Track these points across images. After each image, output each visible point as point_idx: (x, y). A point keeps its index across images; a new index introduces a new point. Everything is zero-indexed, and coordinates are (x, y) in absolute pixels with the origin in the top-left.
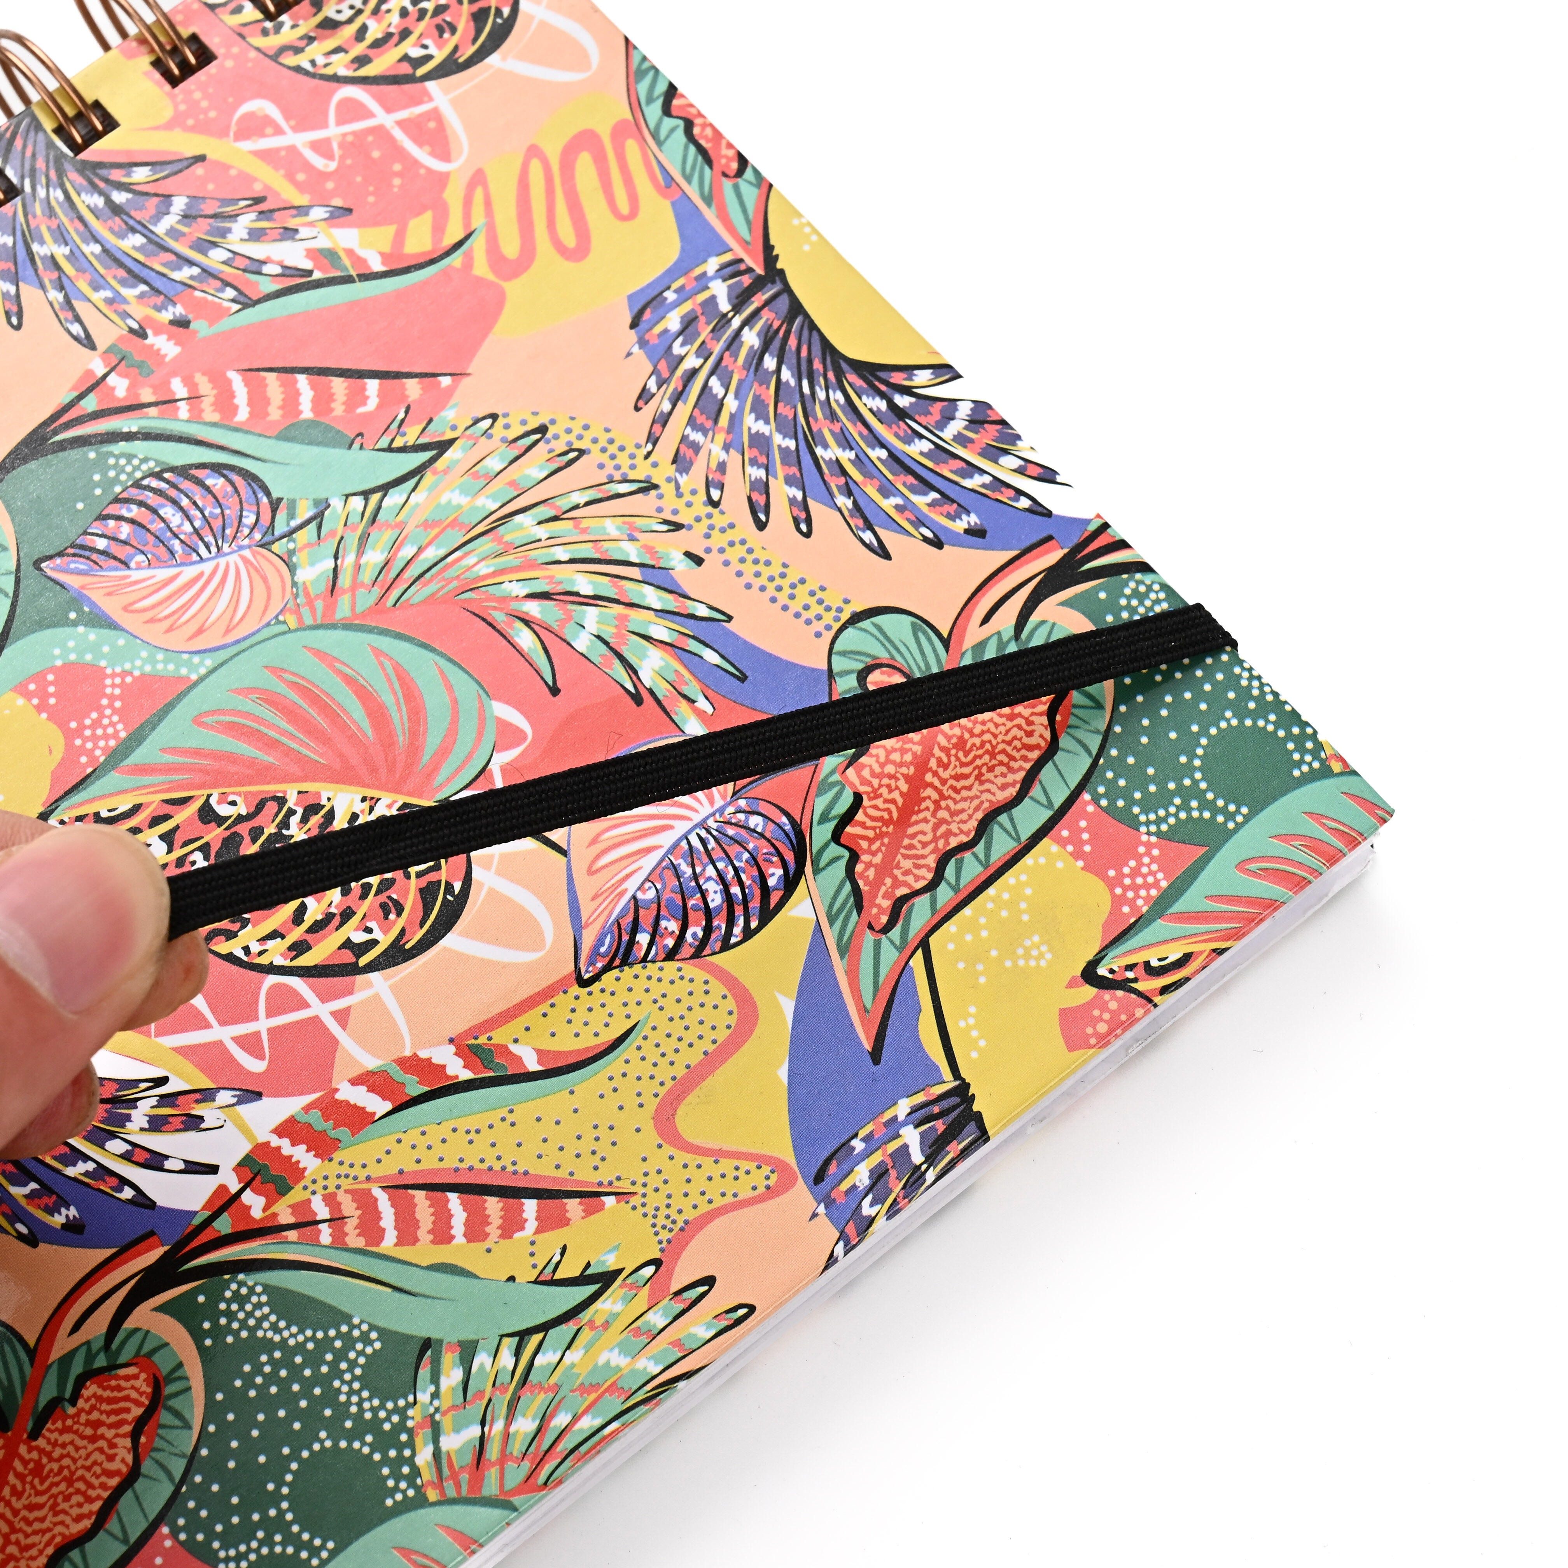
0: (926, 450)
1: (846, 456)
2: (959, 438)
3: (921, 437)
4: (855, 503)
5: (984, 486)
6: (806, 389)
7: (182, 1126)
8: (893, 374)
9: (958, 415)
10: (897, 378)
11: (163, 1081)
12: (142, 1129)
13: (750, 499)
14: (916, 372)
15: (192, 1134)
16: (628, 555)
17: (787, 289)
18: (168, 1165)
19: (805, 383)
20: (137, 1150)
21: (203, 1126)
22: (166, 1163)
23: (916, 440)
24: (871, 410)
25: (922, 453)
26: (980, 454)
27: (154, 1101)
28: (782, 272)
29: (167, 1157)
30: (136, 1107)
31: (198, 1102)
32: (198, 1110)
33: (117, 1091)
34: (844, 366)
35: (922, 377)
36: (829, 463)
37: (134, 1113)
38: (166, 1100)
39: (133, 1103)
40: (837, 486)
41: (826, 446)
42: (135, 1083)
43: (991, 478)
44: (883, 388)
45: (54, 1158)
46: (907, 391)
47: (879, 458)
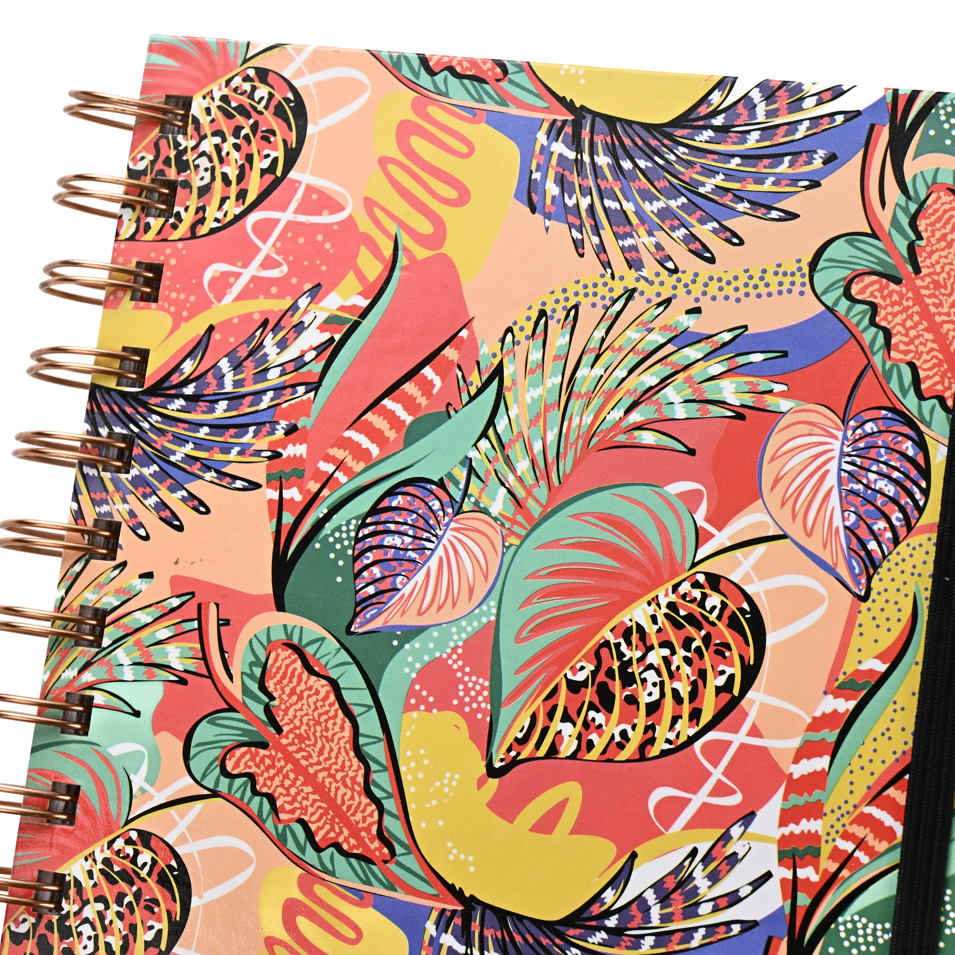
0: (758, 137)
1: (719, 180)
2: (769, 114)
3: (748, 132)
4: (749, 202)
5: (808, 129)
6: (661, 162)
7: (729, 867)
8: (699, 110)
9: (756, 101)
10: (703, 110)
11: (694, 852)
12: (709, 887)
13: (691, 251)
14: (710, 98)
15: (738, 866)
16: (657, 341)
17: (595, 115)
18: (742, 894)
19: (656, 158)
20: (718, 901)
21: (740, 857)
22: (740, 894)
23: (748, 136)
24: (706, 142)
25: (757, 141)
26: (789, 113)
27: (700, 867)
28: (582, 107)
29: (737, 891)
30: (695, 878)
31: (724, 846)
32: (729, 851)
33: (676, 878)
34: (667, 129)
35: (716, 98)
36: (713, 192)
37: (696, 882)
38: (706, 860)
39: (690, 877)
40: (730, 201)
41: (703, 184)
42: (681, 866)
43: (808, 121)
44: (701, 123)
45: (679, 944)
46: (715, 113)
47: (737, 165)
